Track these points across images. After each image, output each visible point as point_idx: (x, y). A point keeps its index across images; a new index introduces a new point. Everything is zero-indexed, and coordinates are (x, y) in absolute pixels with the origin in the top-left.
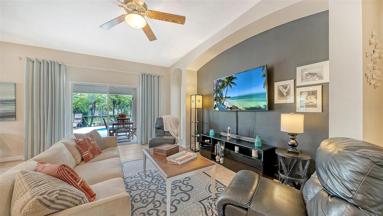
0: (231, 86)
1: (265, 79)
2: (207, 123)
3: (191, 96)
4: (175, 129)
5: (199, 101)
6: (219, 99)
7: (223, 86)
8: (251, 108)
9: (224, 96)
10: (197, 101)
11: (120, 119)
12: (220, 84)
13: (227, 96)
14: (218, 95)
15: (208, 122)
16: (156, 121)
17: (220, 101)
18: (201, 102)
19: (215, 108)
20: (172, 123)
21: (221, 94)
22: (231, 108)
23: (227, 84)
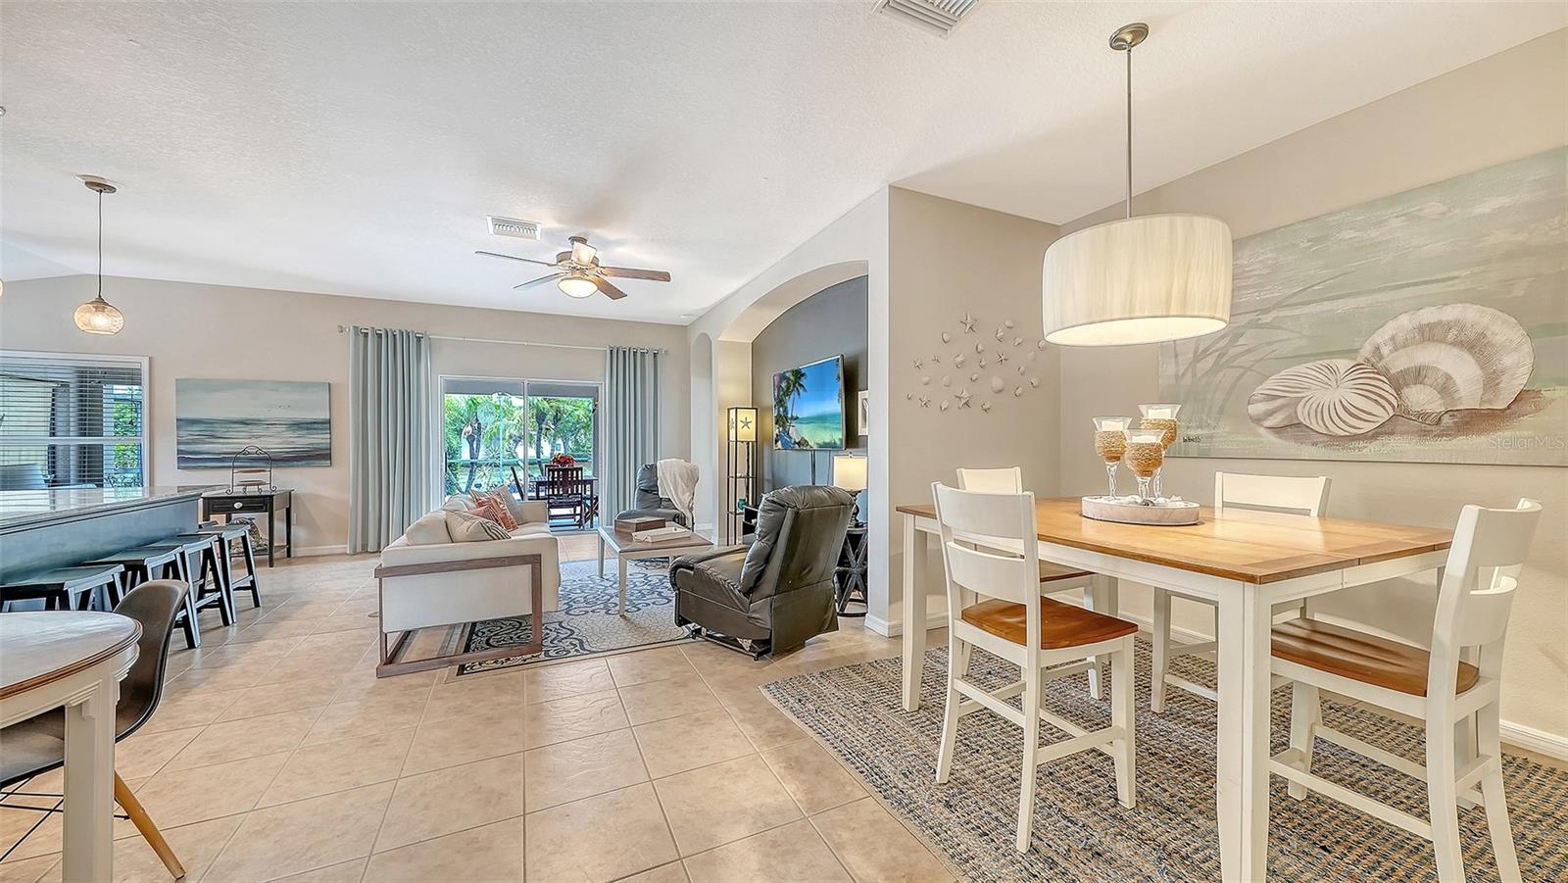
0: (799, 394)
1: (841, 383)
2: (768, 481)
3: (729, 410)
4: (684, 493)
5: (746, 424)
6: (782, 420)
7: (787, 393)
8: (824, 443)
9: (789, 416)
10: (740, 425)
11: (556, 470)
12: (784, 385)
13: (794, 415)
14: (781, 409)
15: (770, 478)
16: (642, 473)
17: (784, 426)
18: (753, 426)
19: (777, 441)
20: (678, 477)
21: (786, 410)
22: (799, 443)
23: (794, 386)
